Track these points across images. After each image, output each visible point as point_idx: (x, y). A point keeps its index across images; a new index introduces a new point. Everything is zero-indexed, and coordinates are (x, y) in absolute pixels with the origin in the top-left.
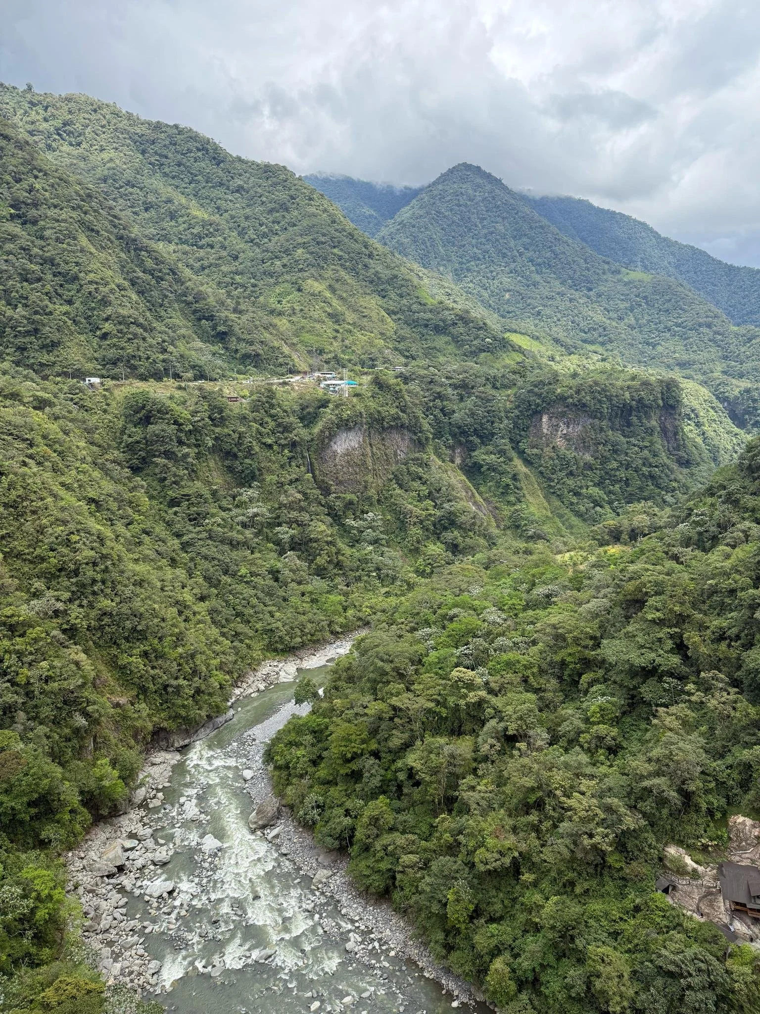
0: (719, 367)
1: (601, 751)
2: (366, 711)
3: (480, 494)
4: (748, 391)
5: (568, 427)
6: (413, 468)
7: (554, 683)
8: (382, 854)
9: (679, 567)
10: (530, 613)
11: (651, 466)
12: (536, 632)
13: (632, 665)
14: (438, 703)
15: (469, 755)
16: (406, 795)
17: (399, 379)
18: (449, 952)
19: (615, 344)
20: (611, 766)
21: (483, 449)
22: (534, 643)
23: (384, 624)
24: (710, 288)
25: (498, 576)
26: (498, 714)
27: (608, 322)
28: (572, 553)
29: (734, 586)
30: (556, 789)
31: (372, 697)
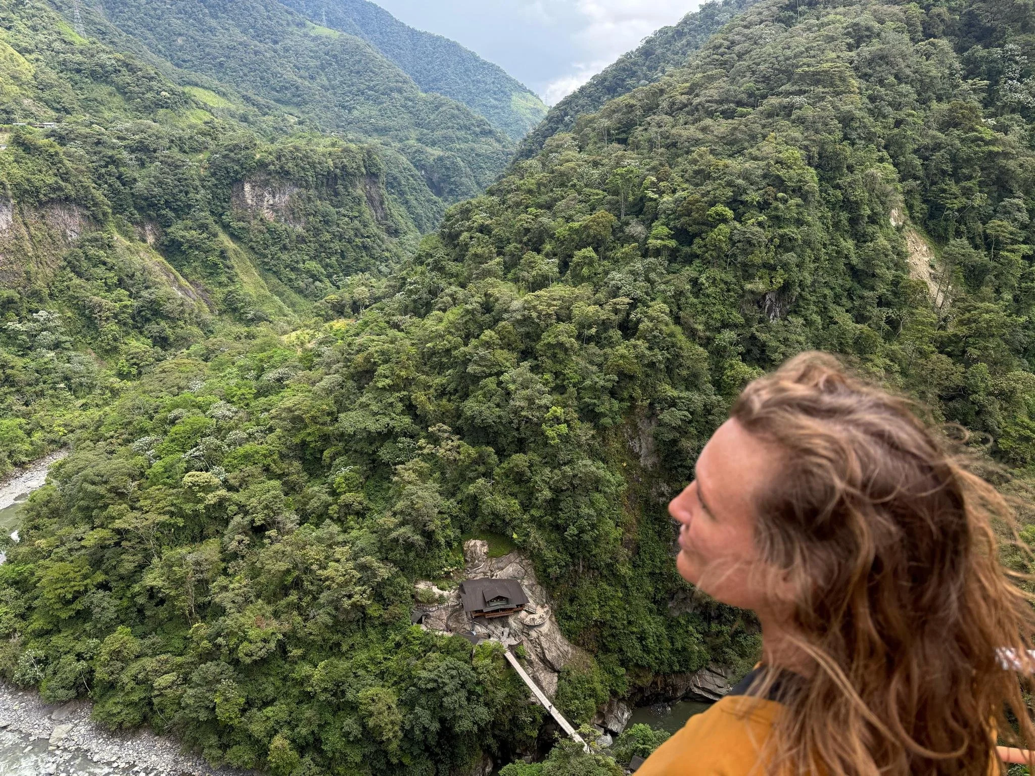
0: (414, 134)
1: (350, 518)
2: (83, 543)
3: (185, 276)
4: (440, 159)
5: (274, 197)
6: (92, 252)
7: (297, 464)
8: (133, 684)
9: (401, 335)
10: (262, 400)
11: (363, 236)
12: (272, 418)
13: (370, 432)
14: (172, 514)
15: (216, 557)
16: (149, 617)
17: (52, 139)
18: (225, 751)
19: (310, 106)
20: (361, 528)
21: (180, 224)
22: (271, 430)
23: (88, 442)
24: (397, 51)
25: (219, 367)
26: (243, 509)
27: (300, 80)
28: (299, 332)
29: (448, 346)
30: (312, 564)
31: (87, 527)
